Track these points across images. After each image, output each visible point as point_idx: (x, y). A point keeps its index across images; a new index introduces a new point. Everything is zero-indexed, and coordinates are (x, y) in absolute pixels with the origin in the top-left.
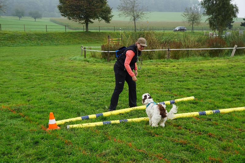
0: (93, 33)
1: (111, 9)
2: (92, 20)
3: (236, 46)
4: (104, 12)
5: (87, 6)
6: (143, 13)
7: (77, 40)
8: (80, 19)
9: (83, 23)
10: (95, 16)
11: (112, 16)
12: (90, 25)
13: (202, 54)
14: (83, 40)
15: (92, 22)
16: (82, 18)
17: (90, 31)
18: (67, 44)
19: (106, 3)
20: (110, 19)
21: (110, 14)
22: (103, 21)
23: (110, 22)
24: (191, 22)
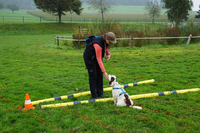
0: (65, 24)
1: (82, 3)
2: (64, 12)
3: (191, 35)
4: (75, 5)
6: (110, 6)
7: (51, 30)
8: (54, 11)
9: (56, 15)
10: (67, 9)
11: (82, 9)
12: (62, 16)
13: (161, 43)
14: (56, 30)
15: (65, 14)
16: (56, 10)
17: (63, 22)
18: (42, 33)
20: (81, 11)
21: (80, 7)
22: (75, 13)
23: (80, 14)
24: (152, 15)
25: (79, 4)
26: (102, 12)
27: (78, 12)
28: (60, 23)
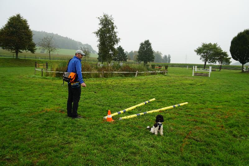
1: (36, 44)
3: (137, 71)
5: (18, 41)
6: (55, 48)
7: (10, 64)
12: (19, 54)
15: (21, 52)
16: (14, 49)
17: (20, 58)
18: (2, 66)
21: (35, 47)
25: (34, 45)
26: (49, 52)
27: (33, 51)
28: (17, 59)
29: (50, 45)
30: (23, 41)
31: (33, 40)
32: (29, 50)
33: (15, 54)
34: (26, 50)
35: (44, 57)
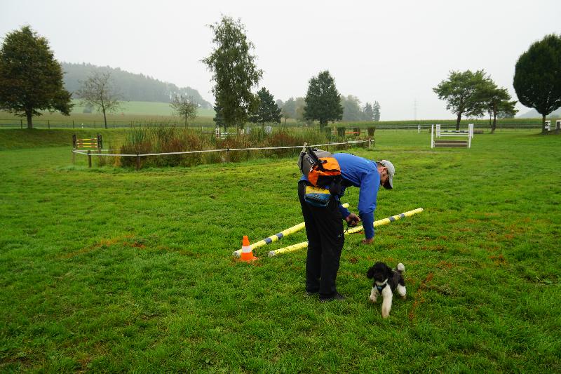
1: (71, 94)
3: (306, 144)
4: (60, 98)
5: (30, 89)
6: (118, 101)
7: (15, 143)
8: (17, 107)
9: (22, 116)
10: (44, 105)
11: (73, 105)
12: (35, 118)
15: (39, 114)
16: (20, 107)
17: (37, 128)
19: (61, 85)
20: (70, 109)
21: (69, 101)
22: (58, 112)
23: (70, 113)
25: (66, 97)
26: (104, 111)
27: (65, 110)
28: (30, 130)
29: (104, 95)
30: (41, 88)
31: (64, 86)
32: (57, 108)
33: (25, 118)
34: (49, 108)
35: (93, 123)
